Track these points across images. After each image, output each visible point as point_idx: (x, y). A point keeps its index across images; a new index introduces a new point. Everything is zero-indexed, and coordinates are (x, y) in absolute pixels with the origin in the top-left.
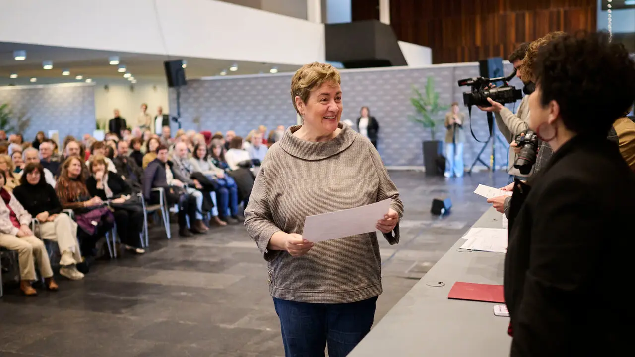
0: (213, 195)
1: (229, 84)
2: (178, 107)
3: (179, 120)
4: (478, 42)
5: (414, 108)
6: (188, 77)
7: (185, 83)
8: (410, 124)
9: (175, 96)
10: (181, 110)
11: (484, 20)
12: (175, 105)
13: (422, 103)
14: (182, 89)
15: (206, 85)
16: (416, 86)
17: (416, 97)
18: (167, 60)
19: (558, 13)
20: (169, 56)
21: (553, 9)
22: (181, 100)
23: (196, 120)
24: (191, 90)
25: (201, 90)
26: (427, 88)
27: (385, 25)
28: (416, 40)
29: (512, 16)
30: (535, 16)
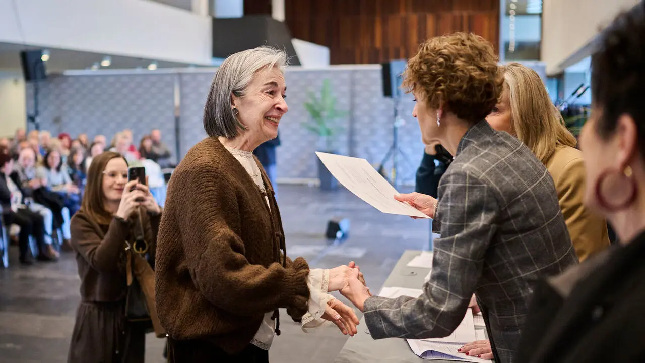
0: (65, 212)
1: (98, 80)
2: (36, 105)
3: (38, 120)
4: (378, 44)
5: (308, 114)
6: (48, 71)
7: (44, 77)
8: (304, 131)
9: (32, 91)
10: (40, 108)
11: (385, 22)
12: (32, 102)
13: (317, 108)
14: (41, 84)
15: (70, 80)
16: (311, 89)
17: (311, 102)
18: (23, 49)
19: (462, 17)
20: (25, 46)
21: (457, 13)
22: (40, 96)
23: (57, 120)
24: (52, 86)
25: (64, 85)
26: (323, 92)
27: (277, 22)
28: (312, 38)
29: (414, 18)
30: (438, 18)
